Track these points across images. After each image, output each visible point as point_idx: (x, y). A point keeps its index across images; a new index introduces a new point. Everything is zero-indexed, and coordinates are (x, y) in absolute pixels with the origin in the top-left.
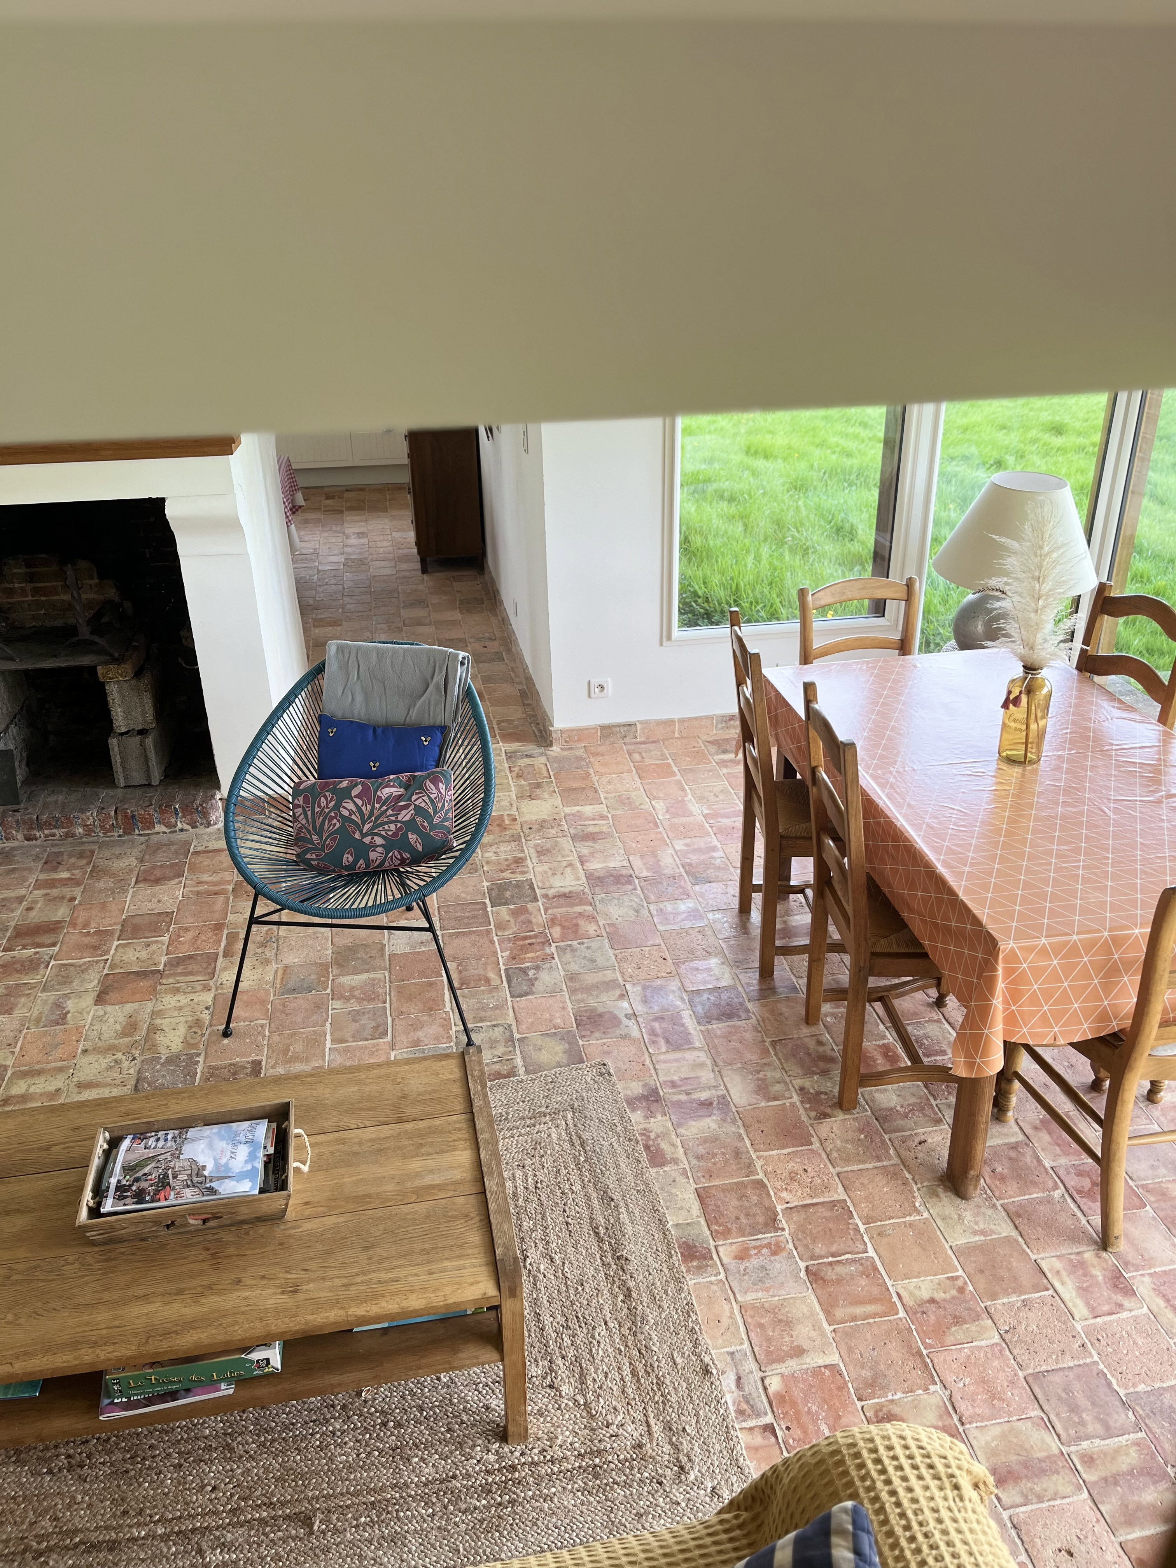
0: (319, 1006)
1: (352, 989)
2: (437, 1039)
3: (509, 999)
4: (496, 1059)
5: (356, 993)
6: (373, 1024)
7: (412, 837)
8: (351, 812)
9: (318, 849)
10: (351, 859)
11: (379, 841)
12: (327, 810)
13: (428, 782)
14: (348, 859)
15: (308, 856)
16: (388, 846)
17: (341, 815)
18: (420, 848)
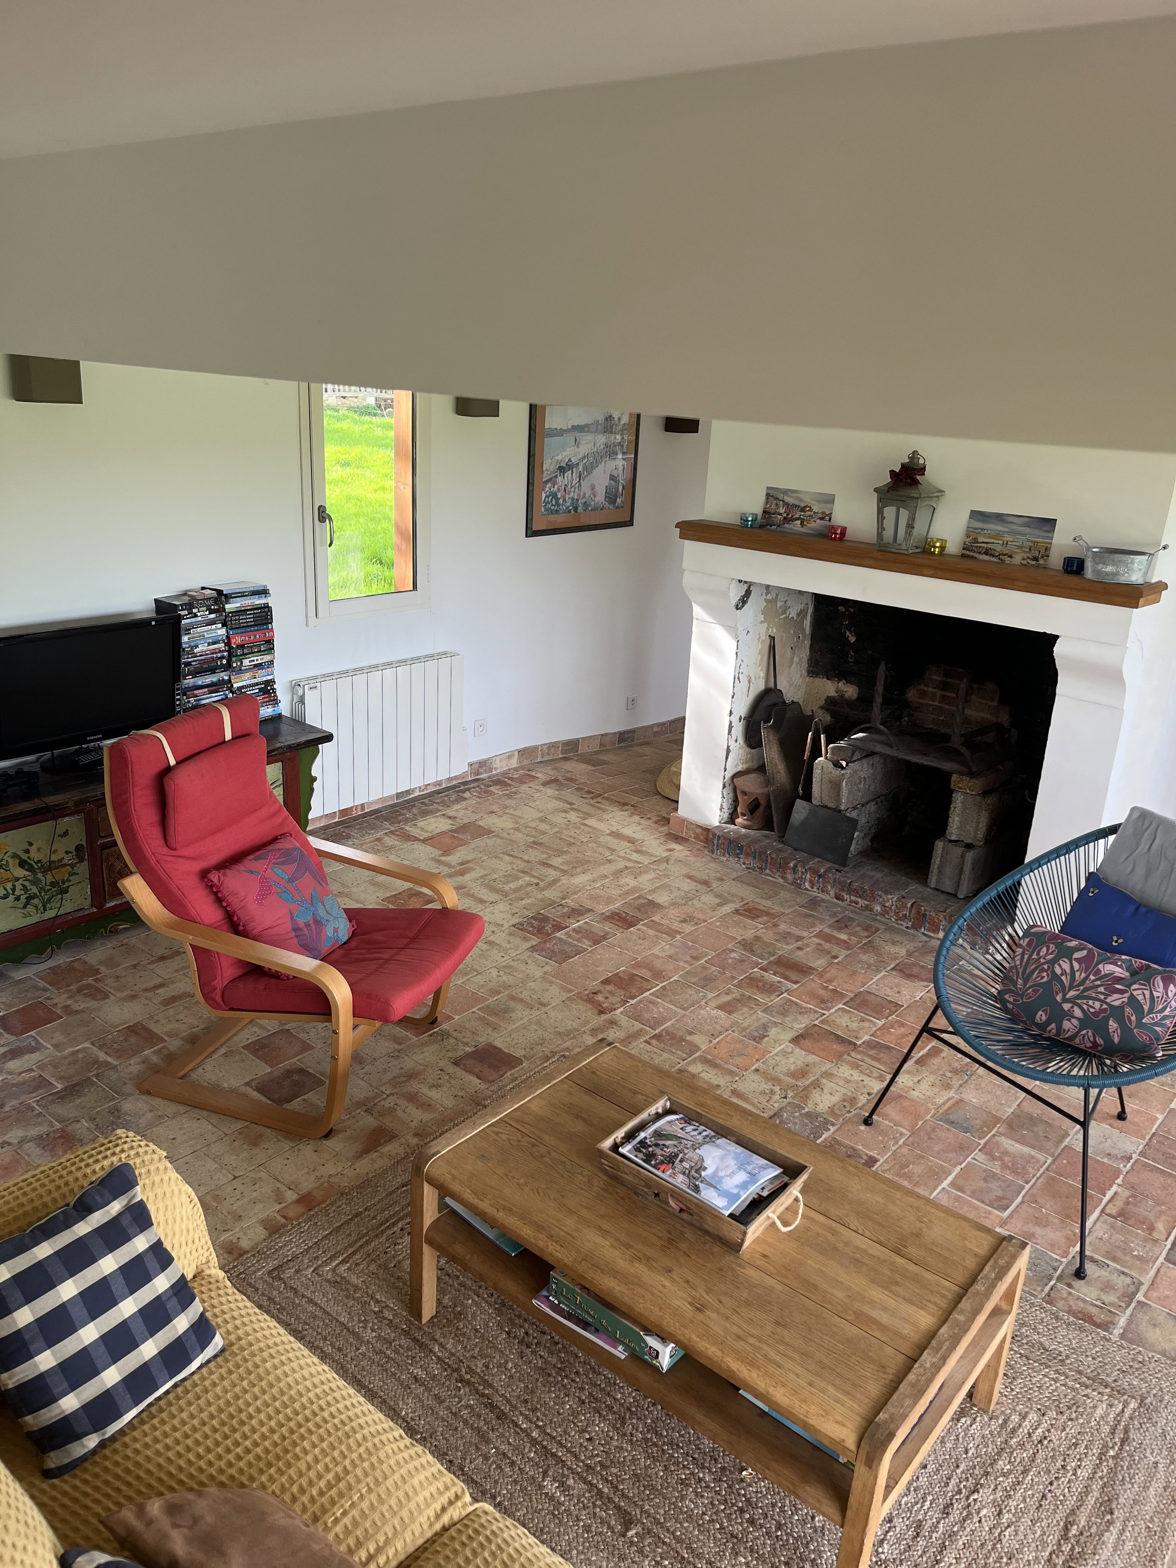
0: (964, 1149)
1: (1006, 1153)
2: (1052, 1246)
3: (1161, 1259)
4: (1098, 1303)
5: (1006, 1159)
6: (1000, 1193)
7: (1113, 1025)
8: (1064, 972)
9: (1017, 993)
10: (1044, 1018)
11: (1078, 1012)
12: (1042, 961)
13: (1159, 978)
14: (1041, 1016)
15: (1007, 997)
16: (1085, 1023)
17: (1053, 972)
18: (1116, 1040)
